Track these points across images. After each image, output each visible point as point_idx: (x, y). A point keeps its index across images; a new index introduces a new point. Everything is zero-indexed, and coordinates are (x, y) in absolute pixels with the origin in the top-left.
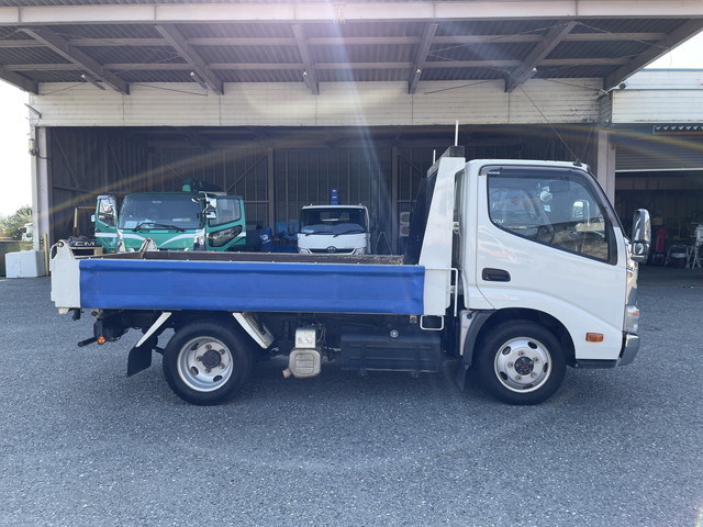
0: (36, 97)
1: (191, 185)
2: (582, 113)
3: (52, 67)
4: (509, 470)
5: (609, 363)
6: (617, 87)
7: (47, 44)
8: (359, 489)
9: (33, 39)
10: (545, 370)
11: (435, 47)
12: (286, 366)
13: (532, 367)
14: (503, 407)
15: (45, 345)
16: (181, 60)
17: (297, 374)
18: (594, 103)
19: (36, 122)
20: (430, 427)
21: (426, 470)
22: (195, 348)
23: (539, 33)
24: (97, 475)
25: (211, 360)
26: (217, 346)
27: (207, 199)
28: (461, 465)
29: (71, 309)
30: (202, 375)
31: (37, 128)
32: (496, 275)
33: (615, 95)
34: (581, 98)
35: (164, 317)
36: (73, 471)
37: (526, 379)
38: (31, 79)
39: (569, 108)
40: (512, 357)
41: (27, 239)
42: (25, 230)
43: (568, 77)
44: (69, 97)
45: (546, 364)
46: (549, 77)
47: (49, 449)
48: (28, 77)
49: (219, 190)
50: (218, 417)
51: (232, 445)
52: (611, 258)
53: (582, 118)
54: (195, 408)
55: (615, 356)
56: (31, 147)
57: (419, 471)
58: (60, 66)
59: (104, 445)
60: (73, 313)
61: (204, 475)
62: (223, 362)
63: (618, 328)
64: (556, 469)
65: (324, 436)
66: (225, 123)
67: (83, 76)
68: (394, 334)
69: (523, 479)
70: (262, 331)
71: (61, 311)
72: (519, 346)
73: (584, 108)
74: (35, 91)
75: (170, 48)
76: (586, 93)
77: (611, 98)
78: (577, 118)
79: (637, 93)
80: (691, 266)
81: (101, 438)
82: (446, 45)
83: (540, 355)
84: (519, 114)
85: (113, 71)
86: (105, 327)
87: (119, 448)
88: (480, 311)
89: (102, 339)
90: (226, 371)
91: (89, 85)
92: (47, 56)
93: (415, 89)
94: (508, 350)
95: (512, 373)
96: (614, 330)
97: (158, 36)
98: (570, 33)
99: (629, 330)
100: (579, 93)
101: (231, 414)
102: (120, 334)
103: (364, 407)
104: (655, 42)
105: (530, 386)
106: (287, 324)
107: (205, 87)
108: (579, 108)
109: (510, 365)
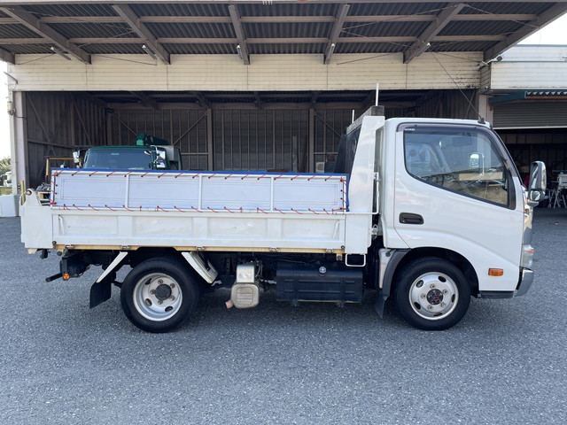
0: (13, 66)
1: (144, 140)
2: (466, 80)
3: (26, 41)
4: (430, 394)
5: (507, 294)
6: (495, 59)
7: (21, 21)
8: (298, 414)
9: (9, 17)
10: (453, 300)
11: (347, 24)
12: (228, 298)
13: (441, 298)
14: (417, 332)
15: (20, 277)
16: (135, 35)
17: (238, 306)
18: (476, 72)
19: (13, 87)
20: (356, 352)
21: (356, 395)
22: (148, 282)
23: (432, 13)
24: (61, 402)
25: (163, 293)
26: (168, 281)
27: (158, 152)
28: (387, 389)
29: (39, 250)
30: (155, 306)
31: (14, 92)
32: (411, 219)
33: (493, 66)
34: (465, 68)
35: (122, 256)
36: (40, 398)
37: (437, 308)
38: (9, 51)
39: (455, 77)
40: (425, 289)
41: (8, 185)
42: (6, 177)
43: (454, 51)
44: (40, 66)
45: (454, 296)
46: (439, 51)
47: (20, 376)
48: (6, 50)
49: (167, 144)
50: (170, 344)
51: (182, 371)
52: (510, 203)
53: (466, 85)
54: (149, 335)
55: (513, 288)
56: (10, 108)
57: (350, 395)
58: (32, 41)
59: (68, 372)
60: (40, 253)
61: (158, 401)
62: (173, 294)
63: (515, 264)
64: (471, 392)
65: (263, 361)
66: (172, 88)
67: (52, 48)
68: (323, 270)
69: (443, 403)
70: (207, 267)
71: (30, 252)
72: (430, 280)
73: (468, 77)
74: (13, 62)
75: (125, 25)
76: (470, 64)
77: (490, 68)
78: (462, 85)
79: (511, 64)
80: (552, 206)
81: (66, 365)
82: (356, 23)
83: (449, 287)
84: (415, 81)
85: (77, 45)
86: (69, 265)
87: (82, 375)
88: (397, 250)
89: (66, 276)
90: (176, 302)
91: (57, 56)
92: (21, 31)
93: (329, 60)
94: (420, 284)
95: (424, 303)
96: (513, 266)
97: (115, 14)
98: (459, 13)
99: (525, 265)
100: (464, 64)
101: (181, 341)
102: (82, 271)
103: (297, 334)
104: (527, 22)
105: (440, 314)
106: (228, 261)
107: (155, 58)
108: (463, 77)
109: (423, 296)
